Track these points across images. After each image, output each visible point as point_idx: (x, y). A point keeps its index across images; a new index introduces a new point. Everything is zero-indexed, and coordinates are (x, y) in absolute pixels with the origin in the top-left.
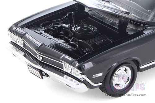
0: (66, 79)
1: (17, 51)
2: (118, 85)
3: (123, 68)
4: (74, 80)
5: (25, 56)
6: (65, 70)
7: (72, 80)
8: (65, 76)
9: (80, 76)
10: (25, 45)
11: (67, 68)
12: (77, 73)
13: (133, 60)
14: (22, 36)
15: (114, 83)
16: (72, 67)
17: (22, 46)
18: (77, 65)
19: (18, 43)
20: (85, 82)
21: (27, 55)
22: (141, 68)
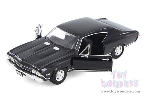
0: (33, 77)
1: (11, 63)
2: (58, 79)
3: (61, 71)
4: (37, 77)
5: (15, 66)
6: (33, 72)
7: (36, 77)
8: (33, 75)
9: (40, 75)
10: (14, 61)
11: (34, 71)
12: (38, 74)
13: (65, 67)
14: (13, 56)
15: (56, 78)
16: (36, 71)
17: (13, 61)
18: (38, 70)
19: (11, 60)
20: (42, 78)
21: (16, 65)
22: (68, 70)
